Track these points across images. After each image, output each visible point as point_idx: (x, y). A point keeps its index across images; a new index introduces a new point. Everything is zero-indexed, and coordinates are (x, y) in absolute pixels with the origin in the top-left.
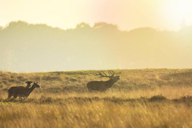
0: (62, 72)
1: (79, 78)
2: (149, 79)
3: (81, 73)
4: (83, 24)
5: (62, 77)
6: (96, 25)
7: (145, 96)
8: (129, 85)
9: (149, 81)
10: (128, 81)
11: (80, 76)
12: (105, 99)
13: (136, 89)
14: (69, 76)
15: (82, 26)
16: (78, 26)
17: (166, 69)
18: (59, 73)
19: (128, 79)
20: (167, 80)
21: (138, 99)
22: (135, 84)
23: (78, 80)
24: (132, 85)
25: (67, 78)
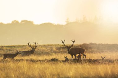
0: (4, 46)
1: (13, 49)
2: (50, 50)
3: (14, 47)
4: (15, 21)
5: (4, 48)
6: (22, 21)
8: (39, 53)
9: (50, 51)
10: (38, 51)
12: (27, 60)
13: (43, 55)
14: (7, 48)
15: (15, 22)
16: (13, 22)
17: (58, 45)
18: (2, 47)
19: (39, 50)
20: (59, 50)
21: (44, 60)
22: (42, 52)
23: (12, 50)
24: (41, 53)
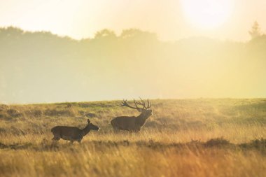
0: (74, 104)
1: (99, 112)
2: (204, 114)
3: (102, 105)
4: (105, 31)
5: (74, 110)
6: (126, 32)
7: (197, 139)
8: (174, 123)
9: (204, 117)
10: (172, 117)
11: (102, 109)
12: (139, 144)
14: (85, 110)
15: (104, 35)
16: (99, 35)
17: (229, 99)
18: (69, 105)
19: (173, 114)
20: (230, 115)
21: (187, 144)
22: (183, 121)
23: (98, 114)
25: (81, 113)
